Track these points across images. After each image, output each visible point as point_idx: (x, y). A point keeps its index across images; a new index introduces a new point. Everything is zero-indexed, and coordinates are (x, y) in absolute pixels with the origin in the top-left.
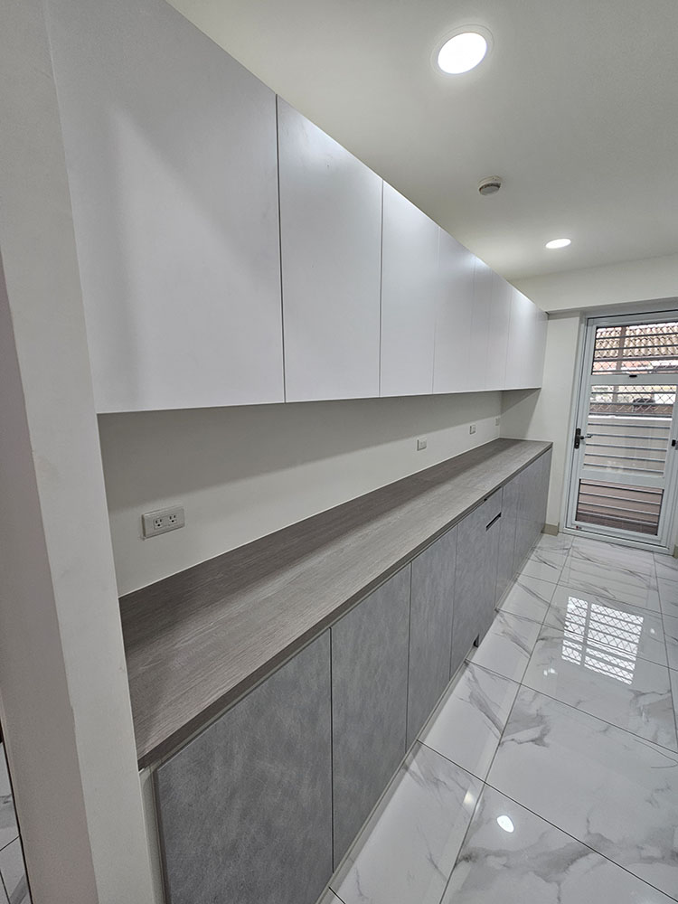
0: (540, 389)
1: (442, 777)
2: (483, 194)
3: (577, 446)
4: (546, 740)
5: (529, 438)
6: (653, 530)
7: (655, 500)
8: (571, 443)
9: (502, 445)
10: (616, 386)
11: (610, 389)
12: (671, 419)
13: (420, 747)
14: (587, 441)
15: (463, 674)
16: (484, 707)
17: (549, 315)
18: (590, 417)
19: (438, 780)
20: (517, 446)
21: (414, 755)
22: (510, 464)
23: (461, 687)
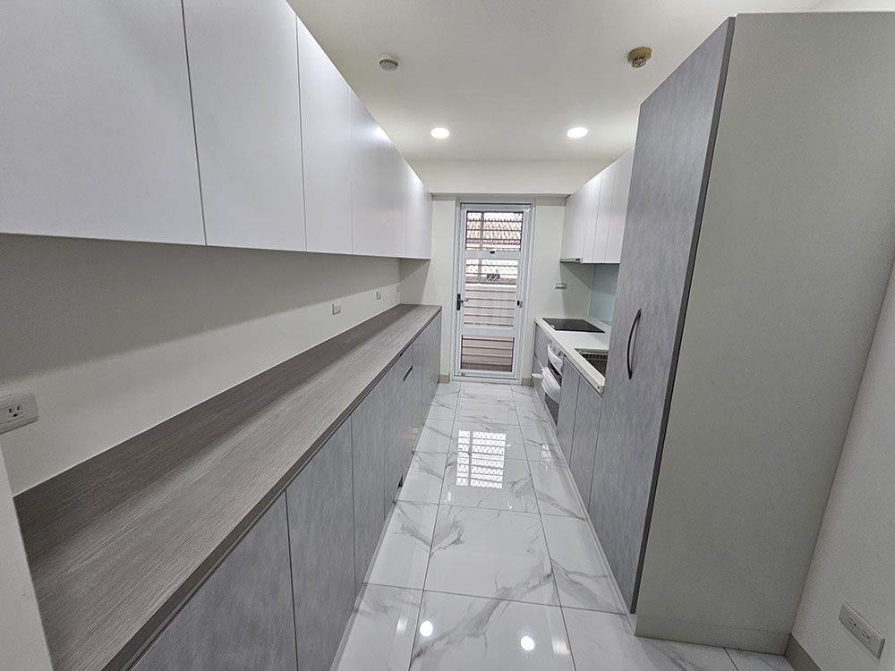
0: (429, 260)
1: (388, 603)
2: (383, 68)
3: (458, 309)
4: (462, 539)
5: (424, 303)
6: (509, 369)
7: (509, 346)
8: (455, 306)
9: (403, 310)
10: (481, 259)
11: (476, 262)
12: (515, 286)
13: (366, 587)
14: (465, 304)
15: (393, 512)
16: (414, 533)
17: (434, 197)
18: (467, 285)
19: (386, 607)
20: (415, 311)
21: (362, 597)
22: (414, 323)
23: (394, 523)
